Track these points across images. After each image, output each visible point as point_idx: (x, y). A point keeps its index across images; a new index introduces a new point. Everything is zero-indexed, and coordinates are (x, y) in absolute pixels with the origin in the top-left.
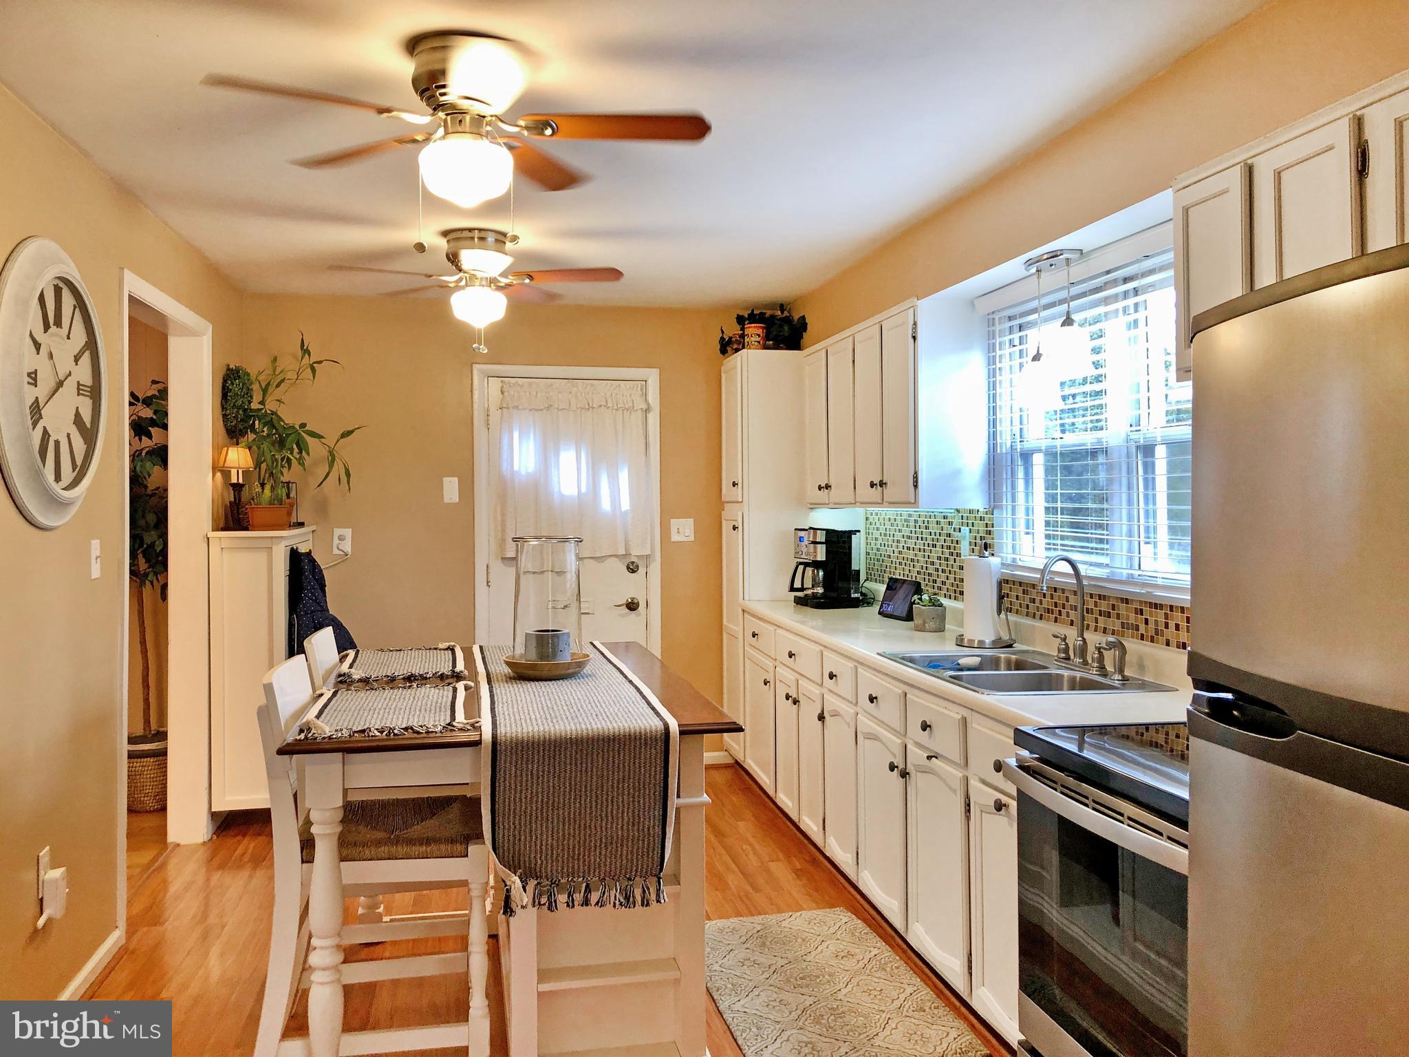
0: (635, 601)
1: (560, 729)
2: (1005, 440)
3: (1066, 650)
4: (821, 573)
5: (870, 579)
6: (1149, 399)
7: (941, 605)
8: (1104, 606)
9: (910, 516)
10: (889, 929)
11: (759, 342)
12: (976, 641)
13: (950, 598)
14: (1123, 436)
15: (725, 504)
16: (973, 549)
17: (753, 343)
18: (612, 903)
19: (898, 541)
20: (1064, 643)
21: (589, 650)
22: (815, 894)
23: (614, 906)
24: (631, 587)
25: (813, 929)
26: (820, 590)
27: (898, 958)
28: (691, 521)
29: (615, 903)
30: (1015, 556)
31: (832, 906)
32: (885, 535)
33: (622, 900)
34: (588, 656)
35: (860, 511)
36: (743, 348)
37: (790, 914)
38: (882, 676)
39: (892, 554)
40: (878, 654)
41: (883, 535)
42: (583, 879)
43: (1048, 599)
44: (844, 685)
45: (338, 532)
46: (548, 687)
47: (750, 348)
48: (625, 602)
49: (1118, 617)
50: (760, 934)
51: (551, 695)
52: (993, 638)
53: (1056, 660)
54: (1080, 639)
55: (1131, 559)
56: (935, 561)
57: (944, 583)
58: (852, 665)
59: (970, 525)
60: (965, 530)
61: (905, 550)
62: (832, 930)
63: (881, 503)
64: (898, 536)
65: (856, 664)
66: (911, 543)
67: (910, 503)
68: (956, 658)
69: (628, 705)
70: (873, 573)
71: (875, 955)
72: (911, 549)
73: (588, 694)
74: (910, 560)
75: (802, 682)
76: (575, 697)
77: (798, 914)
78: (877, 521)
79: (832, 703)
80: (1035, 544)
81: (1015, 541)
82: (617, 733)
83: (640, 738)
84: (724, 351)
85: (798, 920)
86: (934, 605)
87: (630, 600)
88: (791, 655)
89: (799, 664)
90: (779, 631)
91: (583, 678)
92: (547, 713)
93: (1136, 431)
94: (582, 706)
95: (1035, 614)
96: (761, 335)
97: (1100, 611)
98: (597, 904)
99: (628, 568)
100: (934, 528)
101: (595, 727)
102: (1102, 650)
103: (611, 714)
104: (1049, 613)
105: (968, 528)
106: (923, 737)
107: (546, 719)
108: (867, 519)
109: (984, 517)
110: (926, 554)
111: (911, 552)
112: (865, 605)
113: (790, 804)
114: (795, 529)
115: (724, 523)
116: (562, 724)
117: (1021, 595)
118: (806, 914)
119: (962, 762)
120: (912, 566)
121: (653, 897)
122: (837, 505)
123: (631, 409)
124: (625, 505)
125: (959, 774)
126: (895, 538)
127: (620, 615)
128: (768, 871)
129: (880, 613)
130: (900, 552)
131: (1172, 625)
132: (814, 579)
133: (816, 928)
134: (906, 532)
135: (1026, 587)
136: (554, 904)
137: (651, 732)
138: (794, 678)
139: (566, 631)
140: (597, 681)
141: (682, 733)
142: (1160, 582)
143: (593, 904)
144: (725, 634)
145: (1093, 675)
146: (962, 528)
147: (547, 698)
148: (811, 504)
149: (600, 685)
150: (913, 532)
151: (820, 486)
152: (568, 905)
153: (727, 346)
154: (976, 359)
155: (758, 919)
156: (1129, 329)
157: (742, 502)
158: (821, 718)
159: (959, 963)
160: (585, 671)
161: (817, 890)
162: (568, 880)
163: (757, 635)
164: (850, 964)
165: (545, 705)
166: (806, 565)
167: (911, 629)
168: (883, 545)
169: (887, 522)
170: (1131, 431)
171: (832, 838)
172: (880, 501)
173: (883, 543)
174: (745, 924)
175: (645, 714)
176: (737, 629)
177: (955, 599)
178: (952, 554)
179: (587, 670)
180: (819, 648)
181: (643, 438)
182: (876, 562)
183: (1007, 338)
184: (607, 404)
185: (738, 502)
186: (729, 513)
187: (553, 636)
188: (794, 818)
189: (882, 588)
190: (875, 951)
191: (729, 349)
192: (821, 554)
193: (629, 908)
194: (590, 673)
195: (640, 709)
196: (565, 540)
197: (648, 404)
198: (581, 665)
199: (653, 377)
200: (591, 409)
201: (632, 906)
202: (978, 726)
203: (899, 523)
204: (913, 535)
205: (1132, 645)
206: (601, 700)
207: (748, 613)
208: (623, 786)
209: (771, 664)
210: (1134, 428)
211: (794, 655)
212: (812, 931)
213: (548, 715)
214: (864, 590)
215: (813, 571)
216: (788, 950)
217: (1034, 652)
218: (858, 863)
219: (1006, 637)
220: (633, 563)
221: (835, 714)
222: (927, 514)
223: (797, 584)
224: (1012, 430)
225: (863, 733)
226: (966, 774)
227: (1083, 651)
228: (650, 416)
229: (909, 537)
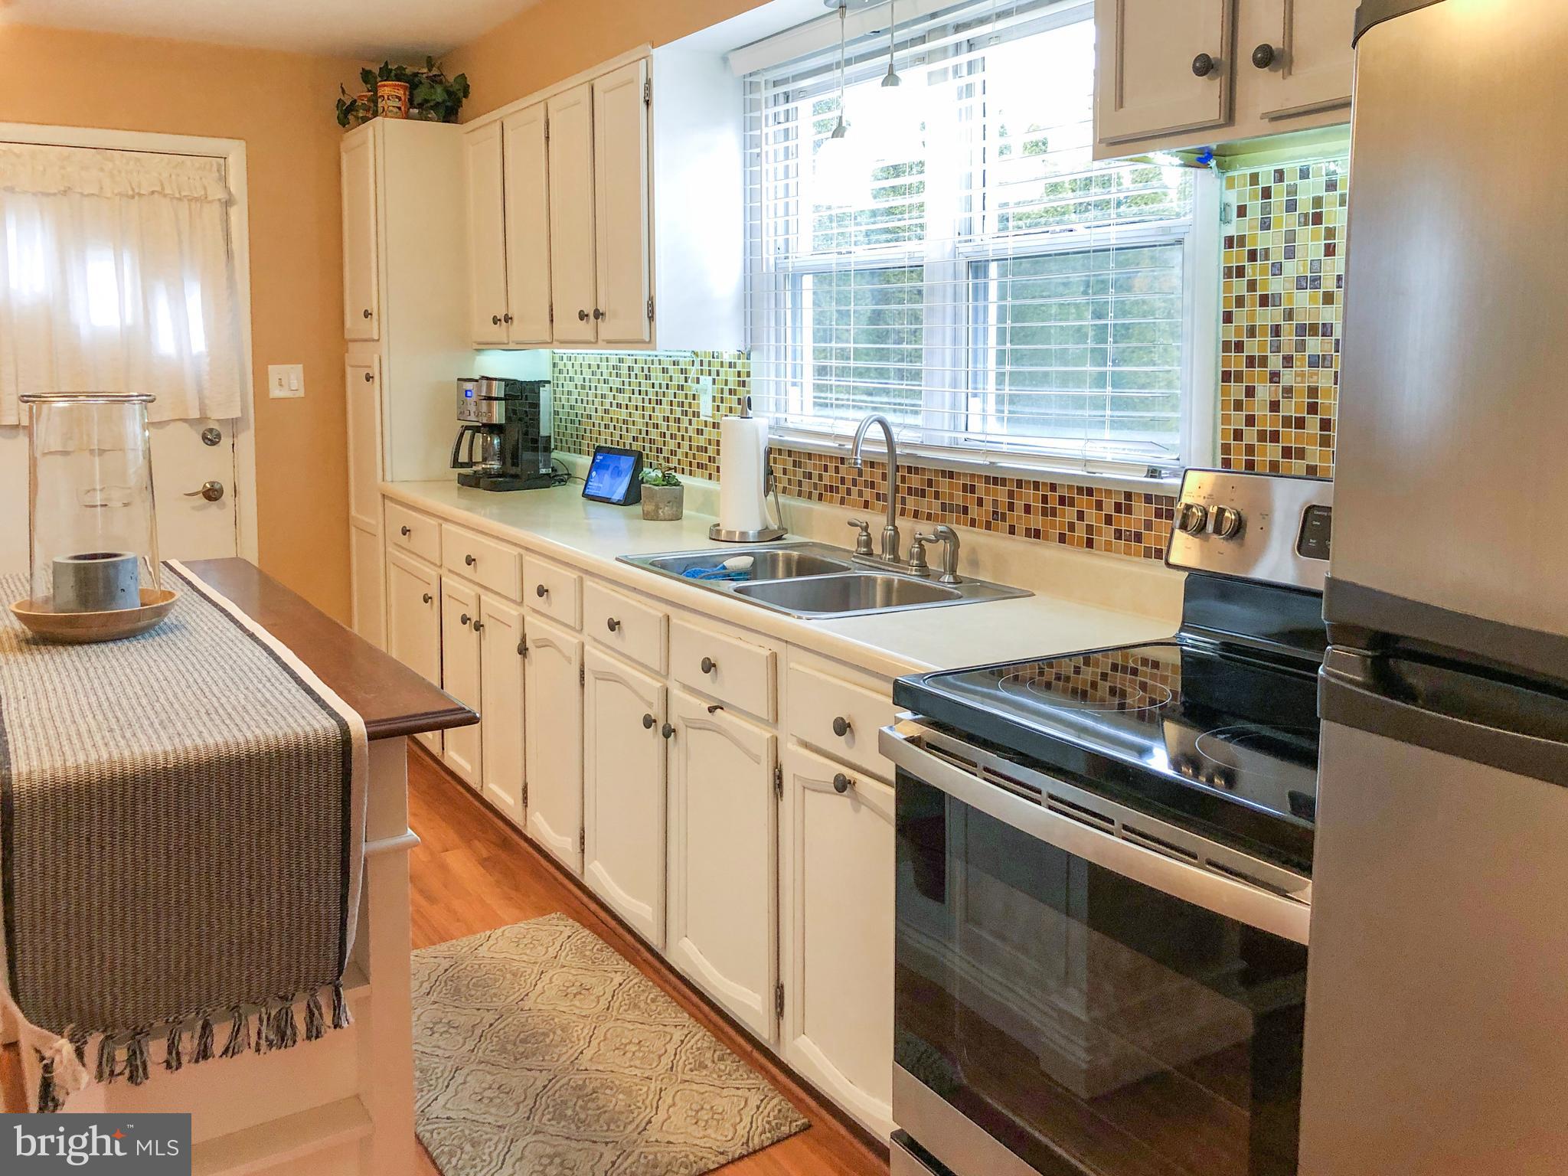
0: (217, 487)
1: (143, 754)
2: (769, 256)
3: (868, 543)
4: (496, 441)
5: (559, 448)
6: (984, 197)
7: (678, 484)
8: (915, 481)
9: (621, 361)
10: (628, 937)
11: (399, 108)
12: (737, 533)
13: (683, 473)
14: (949, 248)
15: (351, 345)
16: (718, 406)
17: (391, 108)
18: (253, 1045)
19: (603, 396)
20: (865, 534)
21: (168, 582)
22: (513, 894)
23: (258, 1050)
24: (212, 466)
25: (525, 954)
26: (495, 465)
27: (651, 983)
28: (299, 368)
29: (258, 1044)
30: (778, 415)
31: (542, 911)
32: (583, 387)
33: (272, 1037)
34: (171, 595)
35: (545, 353)
36: (375, 114)
37: (488, 933)
38: (626, 592)
39: (593, 414)
40: (617, 559)
41: (579, 387)
42: (198, 1013)
43: (831, 473)
44: (562, 603)
46: (102, 656)
47: (386, 116)
48: (200, 488)
49: (937, 495)
50: (450, 973)
51: (112, 675)
52: (760, 528)
53: (854, 557)
54: (890, 527)
55: (954, 417)
56: (660, 422)
57: (673, 453)
58: (575, 577)
59: (714, 373)
60: (706, 380)
61: (614, 408)
62: (552, 952)
63: (594, 343)
64: (603, 389)
65: (581, 574)
66: (622, 399)
67: (643, 342)
68: (721, 559)
69: (260, 686)
70: (564, 439)
71: (620, 985)
72: (624, 407)
73: (182, 668)
74: (621, 422)
75: (487, 598)
76: (159, 674)
77: (499, 932)
78: (570, 369)
79: (538, 627)
80: (803, 398)
81: (780, 395)
82: (254, 750)
83: (298, 755)
84: (343, 121)
85: (501, 943)
86: (669, 484)
87: (208, 485)
88: (470, 561)
89: (482, 574)
90: (445, 526)
91: (165, 633)
92: (110, 715)
93: (966, 241)
94: (175, 695)
95: (810, 493)
96: (403, 98)
97: (910, 488)
98: (225, 1052)
99: (204, 438)
100: (658, 378)
101: (211, 742)
102: (923, 542)
103: (234, 708)
104: (831, 491)
105: (711, 378)
106: (704, 681)
107: (111, 730)
108: (554, 365)
109: (735, 363)
110: (647, 413)
111: (624, 410)
112: (557, 483)
113: (468, 767)
114: (459, 379)
115: (349, 370)
116: (143, 740)
117: (790, 467)
118: (510, 931)
119: (771, 720)
120: (624, 430)
121: (328, 1019)
122: (522, 346)
123: (204, 199)
124: (199, 344)
125: (767, 734)
126: (599, 392)
127: (194, 508)
128: (443, 867)
129: (584, 495)
130: (606, 411)
131: (1019, 504)
132: (485, 449)
133: (528, 952)
134: (615, 383)
135: (798, 457)
136: (140, 1070)
137: (317, 741)
138: (473, 594)
139: (129, 555)
140: (192, 639)
141: (372, 737)
142: (1005, 448)
143: (217, 1057)
144: (353, 530)
145: (913, 577)
146: (701, 378)
147: (105, 681)
148: (479, 344)
149: (198, 646)
150: (626, 384)
151: (495, 317)
152: (169, 1066)
153: (349, 114)
154: (727, 140)
155: (443, 947)
156: (960, 98)
157: (378, 340)
158: (523, 650)
159: (760, 998)
160: (166, 620)
161: (517, 889)
162: (167, 1020)
163: (409, 531)
164: (587, 1005)
165: (103, 698)
166: (476, 430)
167: (637, 517)
168: (579, 401)
169: (585, 370)
170: (960, 242)
171: (538, 814)
172: (593, 340)
173: (579, 398)
174: (424, 961)
175: (298, 705)
176: (373, 522)
177: (691, 474)
178: (685, 413)
179: (169, 619)
180: (515, 551)
181: (222, 243)
182: (569, 425)
183: (771, 111)
184: (163, 189)
185: (374, 340)
186: (356, 354)
187: (106, 565)
188: (474, 786)
189: (586, 461)
190: (618, 978)
191: (350, 117)
192: (498, 414)
193: (286, 1047)
194: (175, 622)
195: (286, 693)
196: (126, 399)
197: (230, 193)
198: (160, 612)
199: (236, 153)
200: (137, 197)
201: (290, 1043)
202: (795, 665)
203: (605, 371)
204: (626, 387)
205: (965, 534)
206: (208, 679)
207: (392, 499)
208: (269, 842)
209: (434, 573)
210: (963, 238)
211: (474, 560)
212: (525, 958)
213: (114, 720)
214: (553, 463)
215: (485, 440)
216: (495, 995)
217: (814, 545)
218: (583, 850)
219: (774, 525)
220: (211, 430)
221: (545, 644)
222: (648, 358)
223: (463, 457)
224: (775, 241)
225: (594, 672)
226: (776, 733)
227: (893, 544)
228: (234, 212)
229: (620, 391)
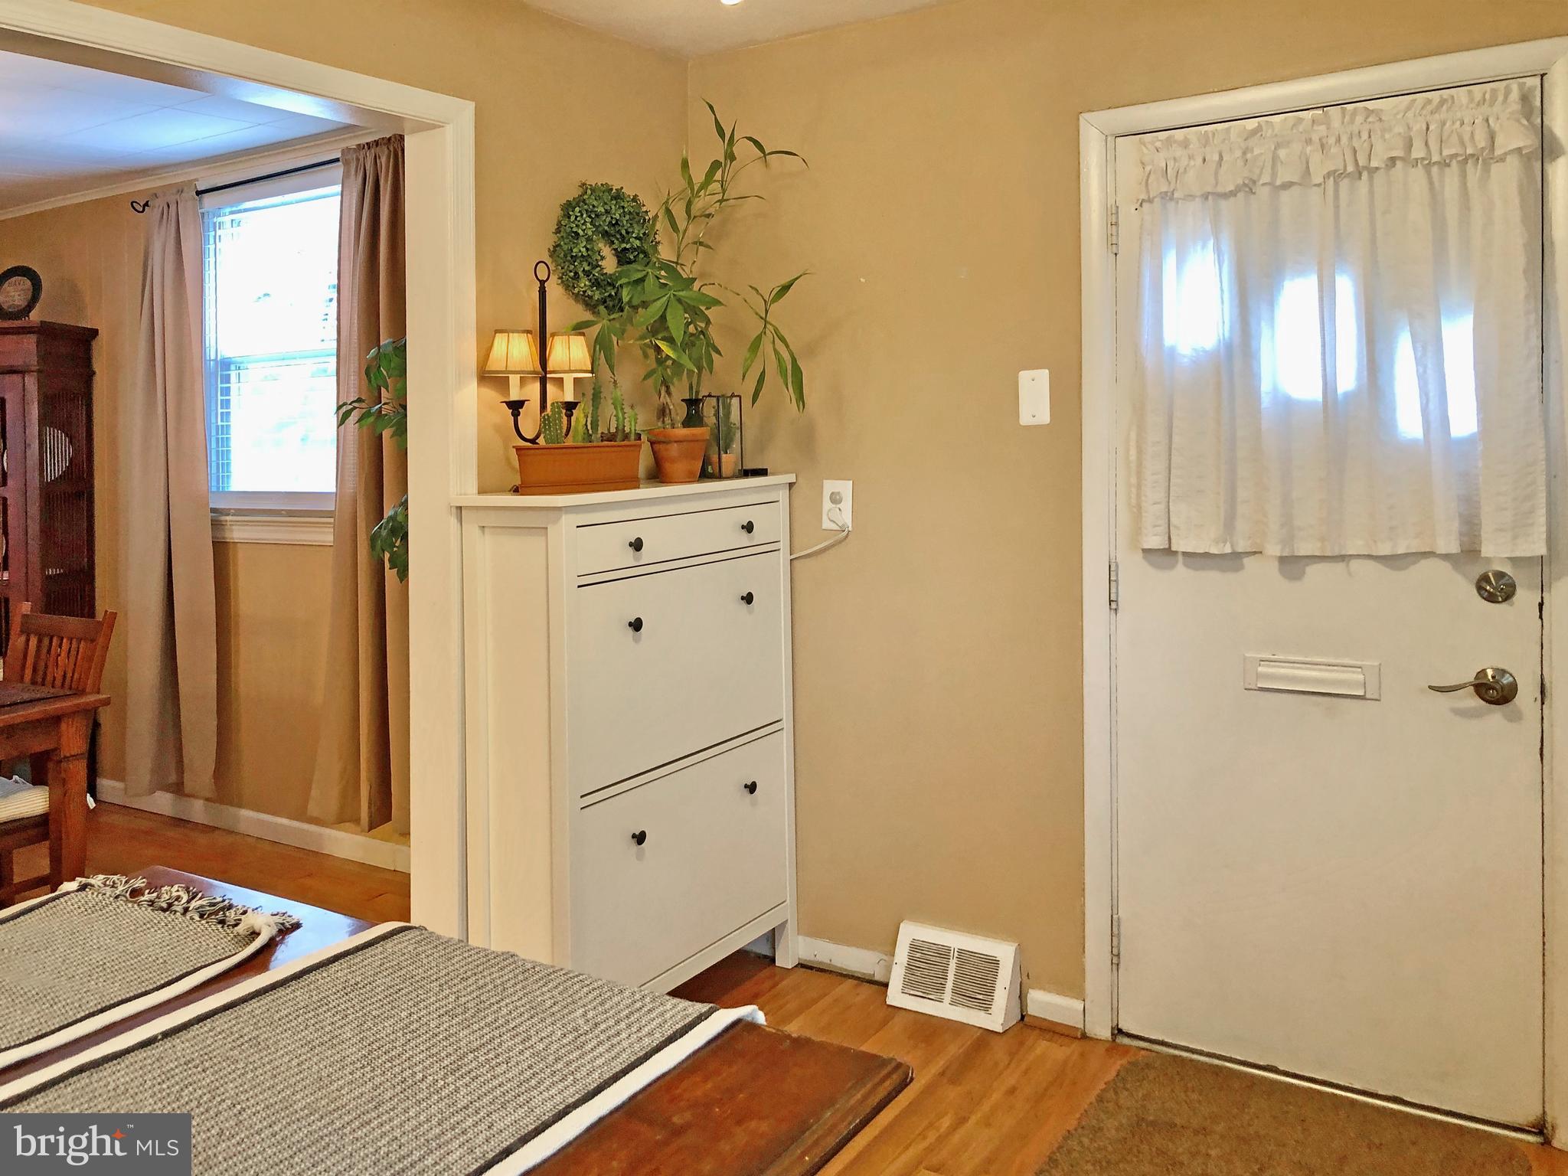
0: (1507, 680)
24: (1491, 640)
45: (830, 486)
48: (1475, 680)
87: (1489, 676)
99: (1481, 588)
124: (1464, 421)
127: (1454, 711)
220: (1495, 576)
